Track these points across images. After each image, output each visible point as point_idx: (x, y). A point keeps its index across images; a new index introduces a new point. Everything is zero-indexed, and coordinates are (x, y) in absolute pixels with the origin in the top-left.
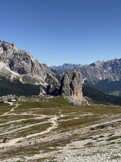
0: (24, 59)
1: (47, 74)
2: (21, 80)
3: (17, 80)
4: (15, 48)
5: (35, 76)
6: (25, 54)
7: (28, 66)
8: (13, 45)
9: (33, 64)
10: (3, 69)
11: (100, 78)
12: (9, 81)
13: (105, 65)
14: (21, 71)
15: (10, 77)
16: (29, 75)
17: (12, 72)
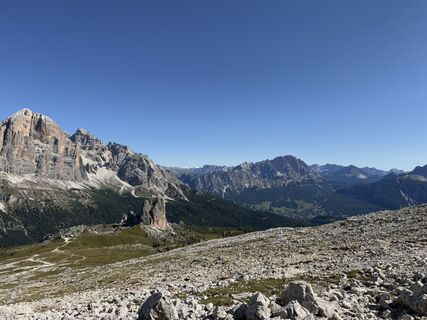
0: (139, 166)
1: (169, 184)
2: (133, 193)
3: (127, 194)
4: (129, 151)
5: (153, 187)
6: (141, 159)
7: (144, 175)
8: (125, 148)
9: (150, 171)
10: (111, 180)
11: (247, 185)
12: (117, 194)
13: (253, 167)
14: (134, 181)
15: (120, 188)
16: (145, 186)
17: (123, 182)
